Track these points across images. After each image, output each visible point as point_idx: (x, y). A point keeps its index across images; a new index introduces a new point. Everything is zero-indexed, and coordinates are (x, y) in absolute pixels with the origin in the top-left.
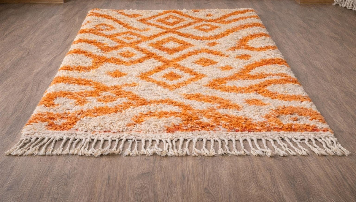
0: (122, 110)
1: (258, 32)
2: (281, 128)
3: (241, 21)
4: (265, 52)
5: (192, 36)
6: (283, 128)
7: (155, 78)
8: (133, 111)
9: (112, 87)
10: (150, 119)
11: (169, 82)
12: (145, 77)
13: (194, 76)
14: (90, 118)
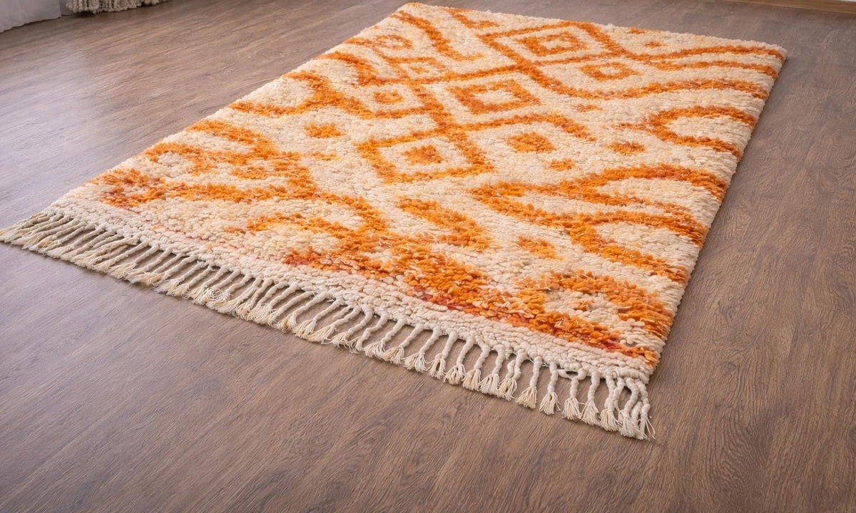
0: (253, 200)
1: (725, 104)
2: (528, 317)
3: (715, 69)
4: (691, 149)
5: (558, 83)
6: (534, 318)
7: (386, 154)
8: (269, 206)
9: (284, 153)
10: (281, 228)
11: (403, 166)
12: (370, 148)
13: (470, 165)
14: (182, 202)
